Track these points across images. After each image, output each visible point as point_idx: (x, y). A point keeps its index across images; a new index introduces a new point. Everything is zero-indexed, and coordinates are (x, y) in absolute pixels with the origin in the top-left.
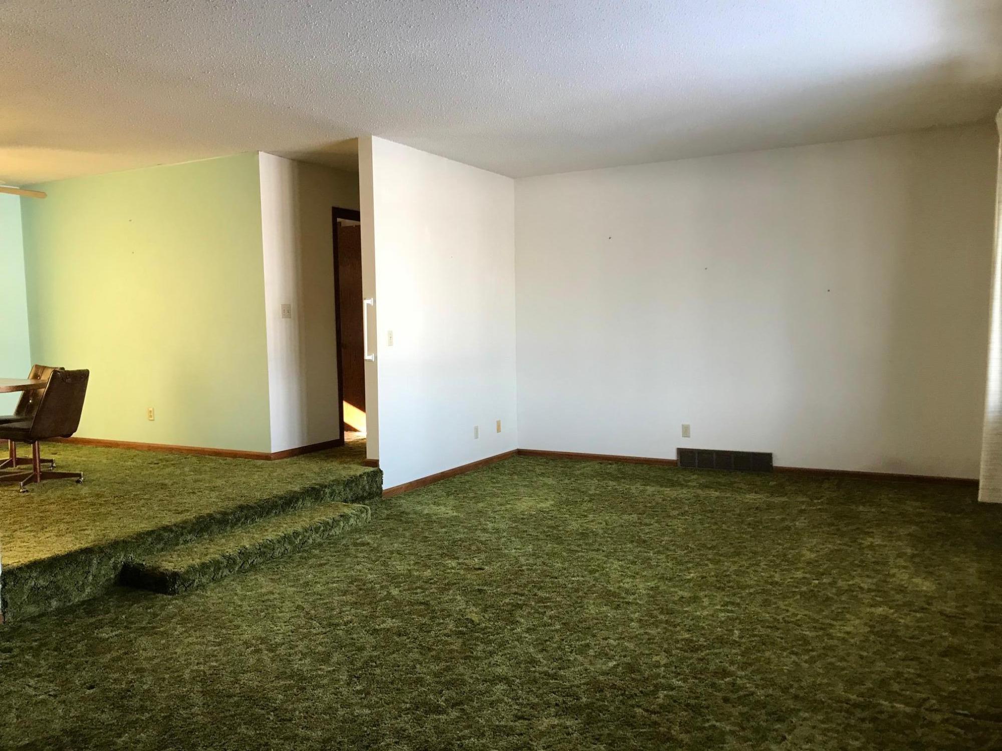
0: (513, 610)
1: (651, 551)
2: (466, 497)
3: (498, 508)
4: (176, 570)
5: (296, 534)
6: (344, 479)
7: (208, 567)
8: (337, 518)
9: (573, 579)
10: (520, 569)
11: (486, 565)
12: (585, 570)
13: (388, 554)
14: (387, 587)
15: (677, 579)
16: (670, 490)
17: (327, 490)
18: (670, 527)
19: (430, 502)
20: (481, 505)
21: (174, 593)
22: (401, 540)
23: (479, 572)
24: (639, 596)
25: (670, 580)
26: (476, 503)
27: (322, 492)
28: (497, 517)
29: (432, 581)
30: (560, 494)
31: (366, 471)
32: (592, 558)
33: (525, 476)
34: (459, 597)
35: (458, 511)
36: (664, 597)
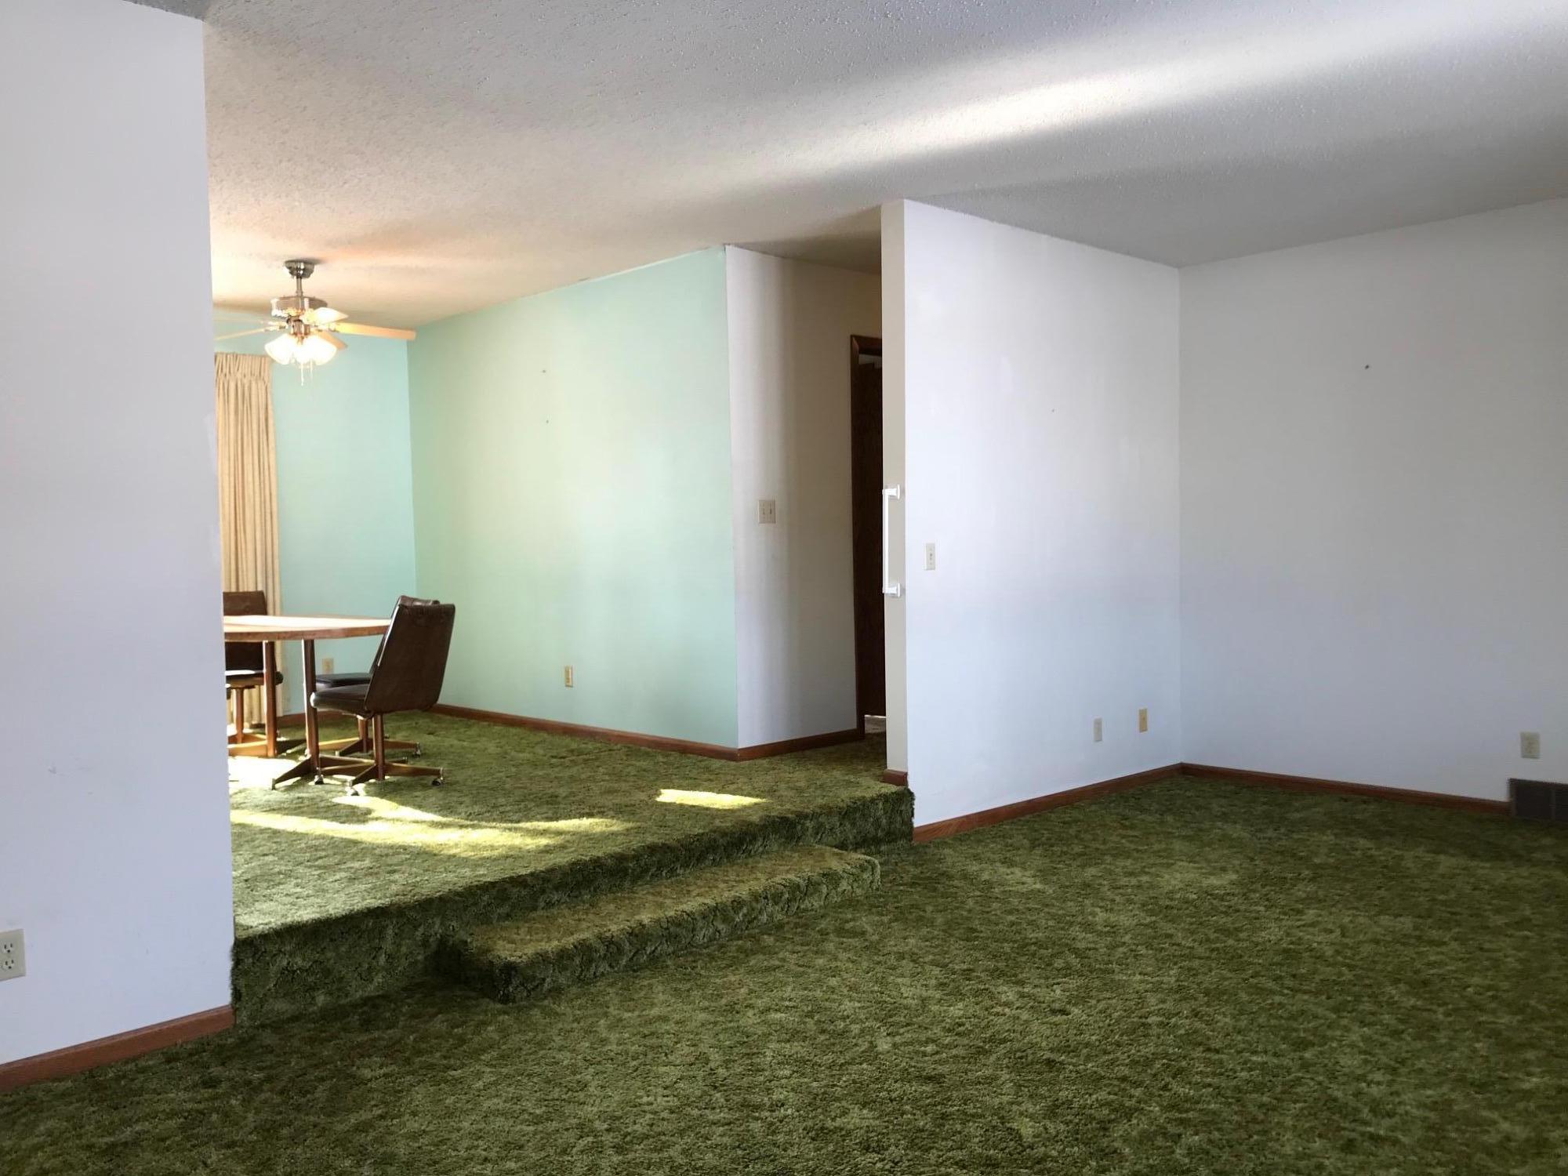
0: (1110, 1122)
1: (1441, 1010)
2: (1065, 853)
3: (1124, 881)
4: (513, 959)
5: (738, 904)
6: (841, 805)
7: (571, 958)
8: (816, 878)
9: (1254, 1058)
10: (1144, 1020)
11: (1075, 1005)
12: (1284, 1039)
13: (892, 961)
14: (872, 1031)
15: (1497, 1087)
16: (1491, 868)
17: (808, 824)
18: (1486, 954)
19: (996, 857)
20: (1091, 871)
21: (506, 999)
22: (924, 931)
23: (1058, 1018)
24: (1404, 1123)
25: (1481, 1087)
26: (1083, 866)
27: (799, 827)
28: (1118, 899)
29: (961, 1029)
30: (1252, 859)
31: (883, 791)
32: (1303, 1012)
33: (1188, 817)
34: (1005, 1075)
35: (1045, 881)
36: (1464, 1132)
